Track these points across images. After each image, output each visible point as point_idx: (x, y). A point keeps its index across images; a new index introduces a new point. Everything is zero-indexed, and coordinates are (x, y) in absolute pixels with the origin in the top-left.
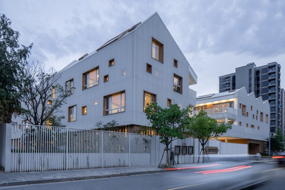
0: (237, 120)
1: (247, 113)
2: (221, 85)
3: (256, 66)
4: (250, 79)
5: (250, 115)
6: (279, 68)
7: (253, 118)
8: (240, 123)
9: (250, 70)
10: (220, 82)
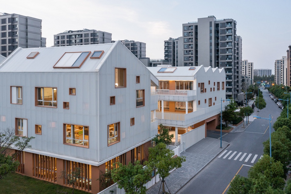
0: (196, 100)
1: (206, 89)
2: (184, 33)
3: (215, 18)
4: (211, 32)
5: (208, 90)
6: (235, 24)
7: (211, 91)
8: (199, 101)
9: (211, 23)
10: (184, 30)
